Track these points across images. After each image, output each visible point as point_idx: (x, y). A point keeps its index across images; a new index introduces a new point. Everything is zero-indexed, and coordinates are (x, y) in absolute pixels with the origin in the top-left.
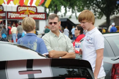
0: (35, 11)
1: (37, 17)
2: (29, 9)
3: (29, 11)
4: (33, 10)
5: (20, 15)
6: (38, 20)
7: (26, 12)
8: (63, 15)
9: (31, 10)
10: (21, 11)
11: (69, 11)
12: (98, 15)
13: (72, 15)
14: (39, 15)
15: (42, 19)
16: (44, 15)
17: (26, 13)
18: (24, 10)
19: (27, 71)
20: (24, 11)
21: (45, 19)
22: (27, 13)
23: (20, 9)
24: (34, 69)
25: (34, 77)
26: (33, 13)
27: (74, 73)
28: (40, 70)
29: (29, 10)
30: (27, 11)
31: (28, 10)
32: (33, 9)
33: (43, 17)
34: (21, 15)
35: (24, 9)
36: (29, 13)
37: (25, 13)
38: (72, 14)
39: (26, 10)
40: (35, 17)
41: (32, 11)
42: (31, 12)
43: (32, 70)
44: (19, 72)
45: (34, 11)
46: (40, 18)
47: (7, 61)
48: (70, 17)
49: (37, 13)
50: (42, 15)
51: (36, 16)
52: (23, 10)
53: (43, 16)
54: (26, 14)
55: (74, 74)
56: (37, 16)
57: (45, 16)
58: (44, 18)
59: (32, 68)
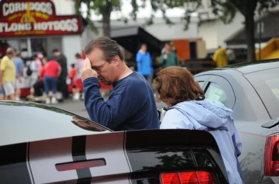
0: (50, 12)
1: (56, 28)
2: (32, 9)
3: (33, 14)
4: (44, 11)
5: (9, 26)
6: (58, 36)
7: (24, 16)
8: (129, 17)
9: (38, 9)
10: (10, 15)
11: (143, 6)
12: (220, 13)
13: (153, 16)
14: (62, 22)
15: (71, 33)
16: (75, 21)
17: (24, 20)
18: (18, 12)
19: (74, 162)
20: (20, 15)
21: (79, 33)
22: (28, 19)
23: (7, 9)
24: (89, 156)
25: (90, 174)
26: (45, 17)
27: (178, 161)
28: (103, 159)
29: (34, 11)
30: (28, 13)
31: (31, 11)
32: (44, 7)
33: (73, 26)
34: (13, 25)
35: (20, 9)
36: (32, 19)
37: (22, 21)
38: (153, 13)
39: (24, 12)
40: (51, 28)
41: (40, 12)
42: (38, 15)
43: (86, 160)
44: (56, 165)
45: (46, 14)
46: (63, 29)
47: (29, 143)
48: (150, 23)
49: (55, 17)
50: (69, 21)
51: (53, 27)
52: (16, 10)
53: (71, 25)
54: (24, 23)
55: (177, 164)
56: (57, 25)
57: (79, 24)
58: (75, 29)
59: (85, 155)
